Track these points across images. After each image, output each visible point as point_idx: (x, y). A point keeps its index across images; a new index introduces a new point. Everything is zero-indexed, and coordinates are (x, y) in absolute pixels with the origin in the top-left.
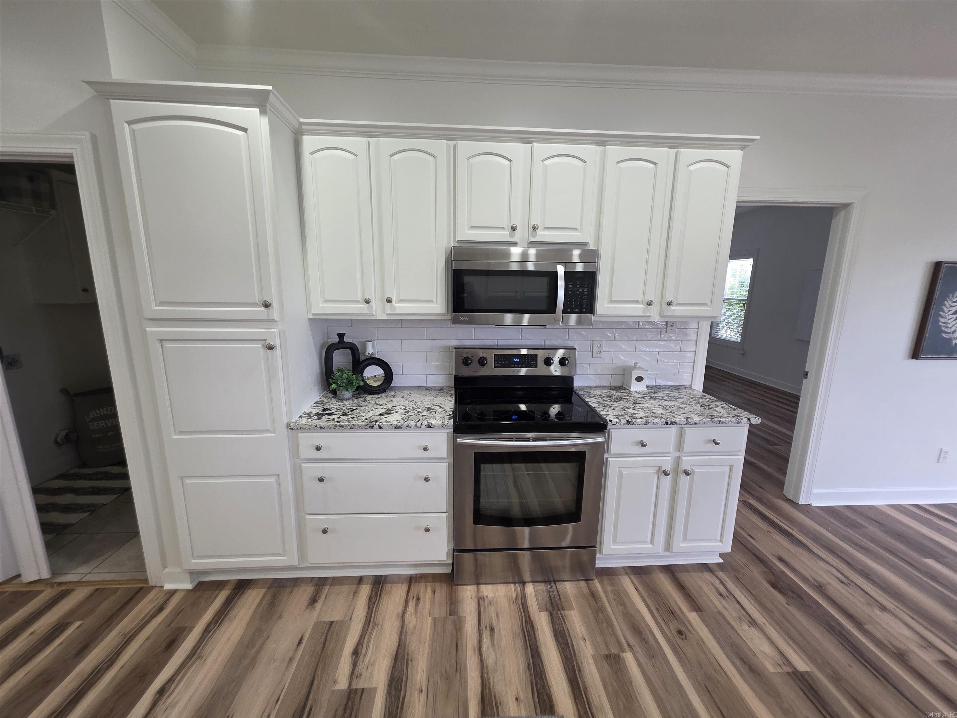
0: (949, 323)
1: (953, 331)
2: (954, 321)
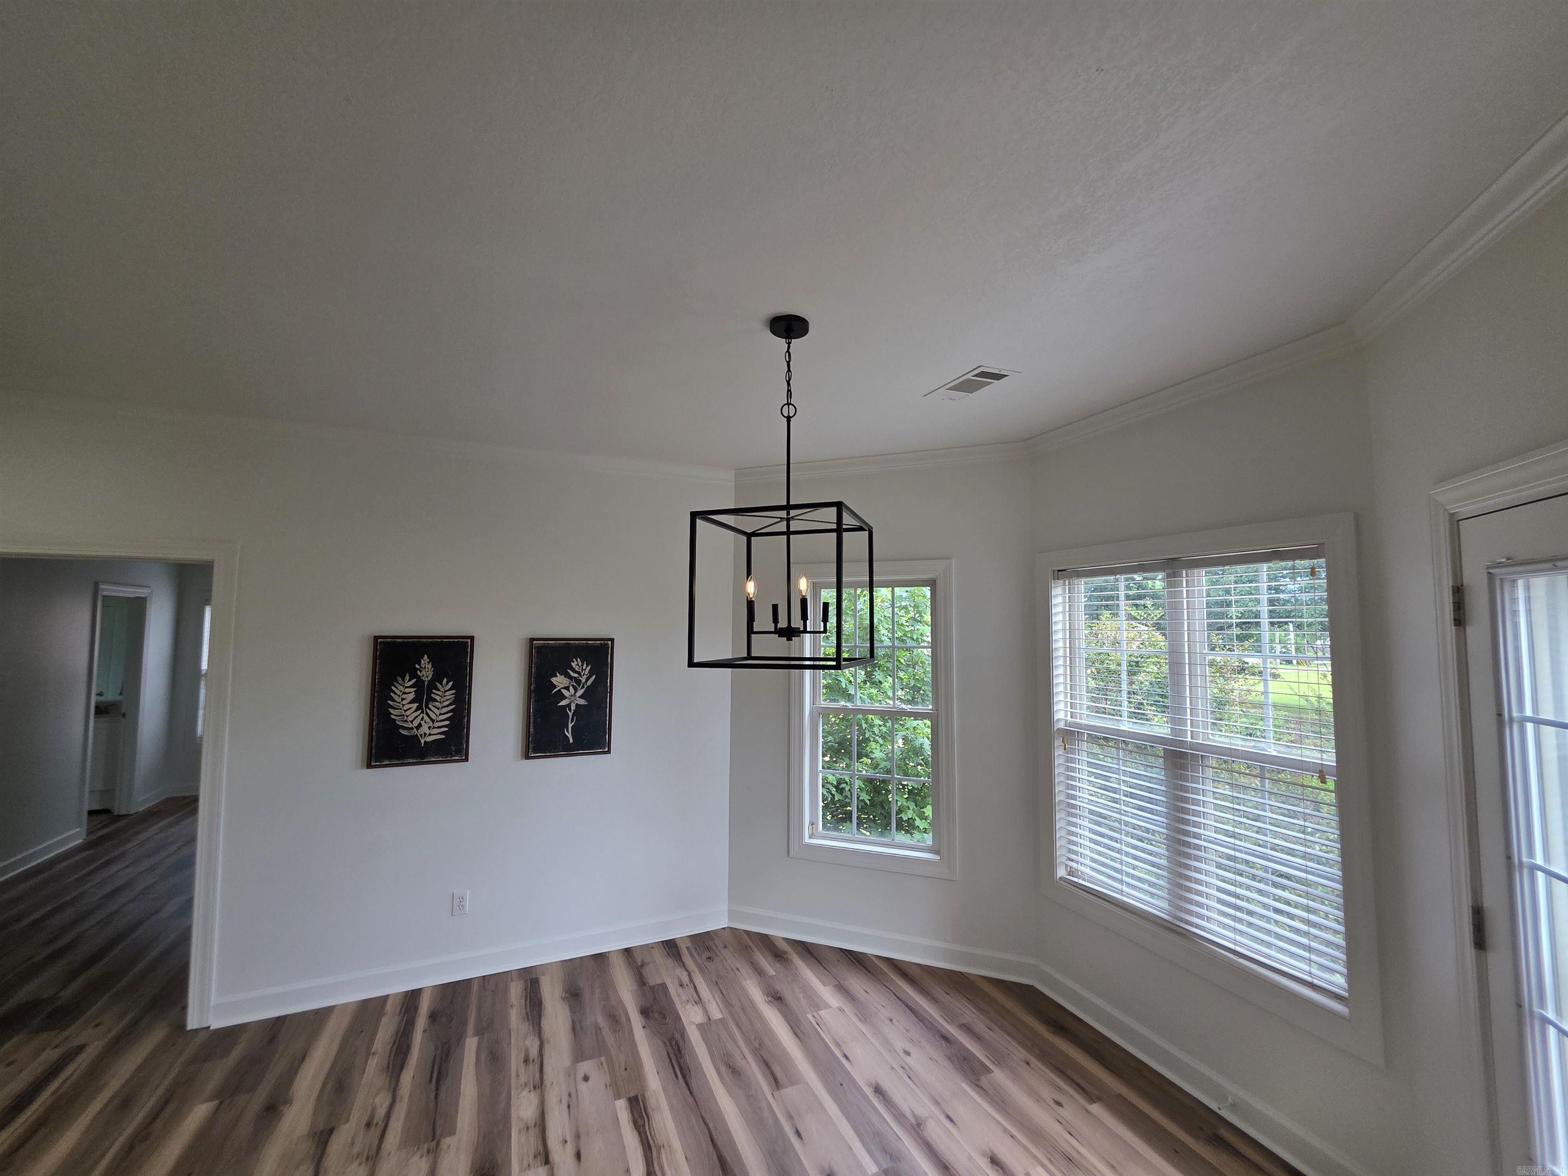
0: (407, 716)
1: (416, 725)
2: (414, 712)
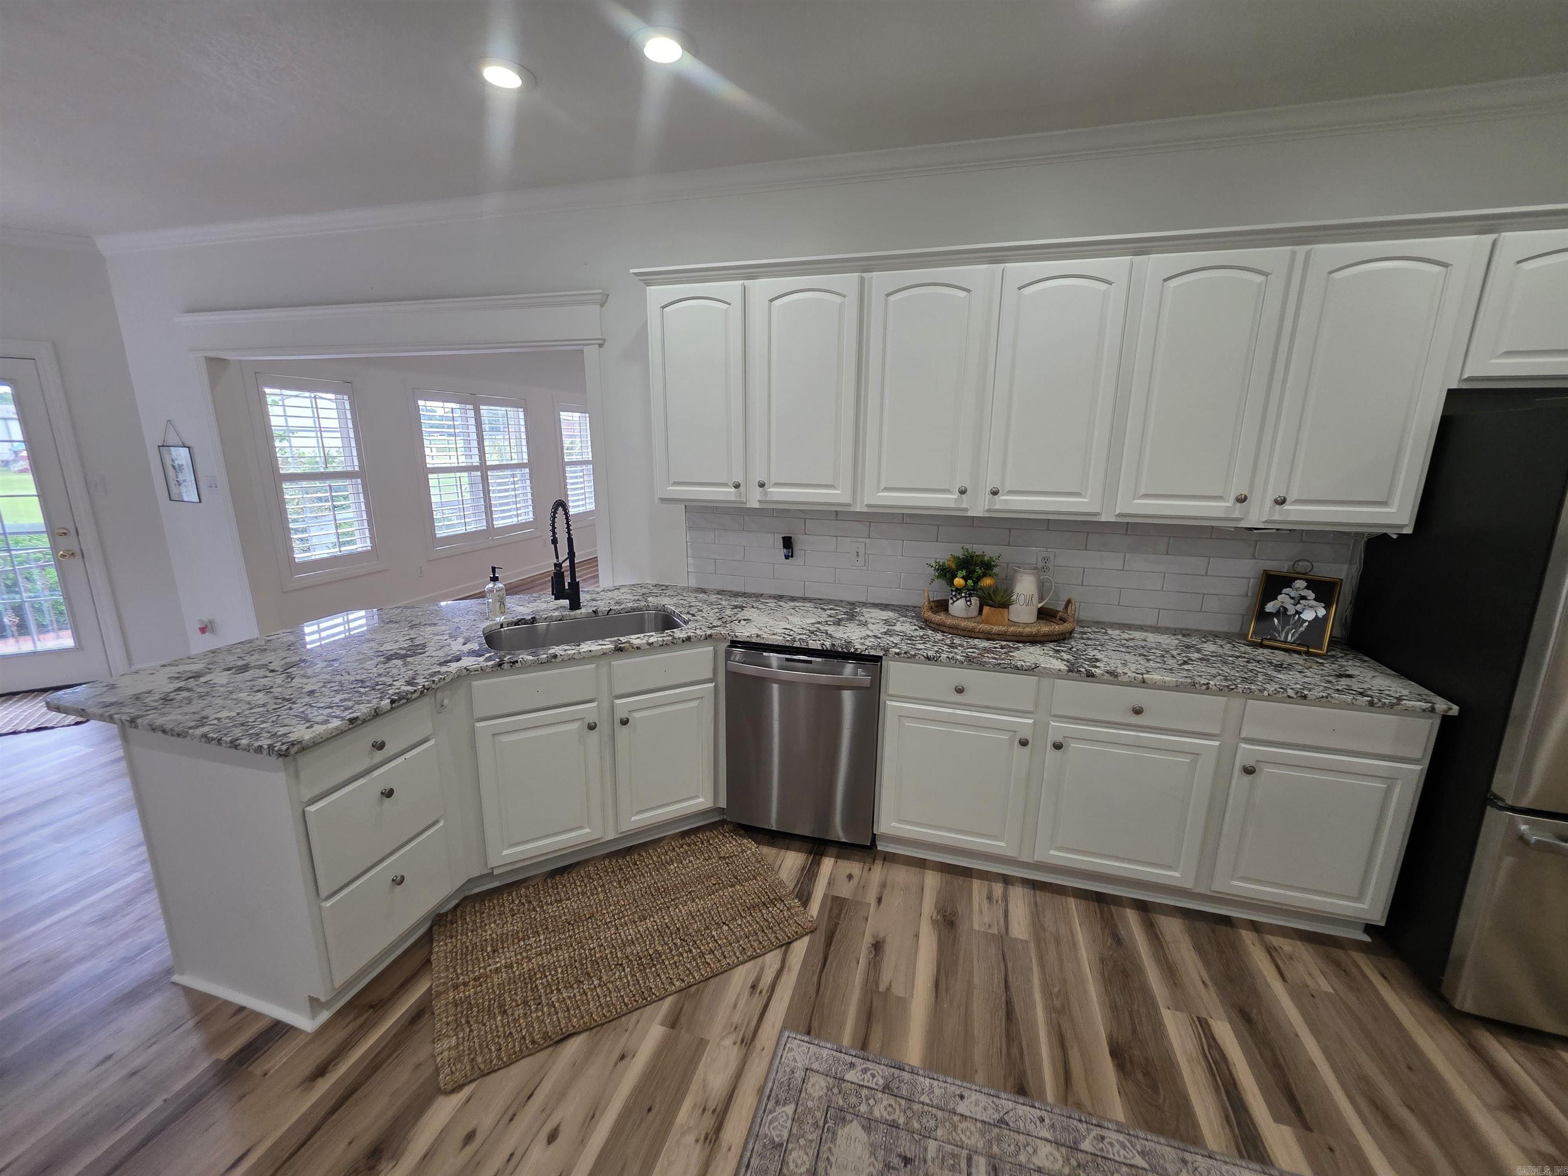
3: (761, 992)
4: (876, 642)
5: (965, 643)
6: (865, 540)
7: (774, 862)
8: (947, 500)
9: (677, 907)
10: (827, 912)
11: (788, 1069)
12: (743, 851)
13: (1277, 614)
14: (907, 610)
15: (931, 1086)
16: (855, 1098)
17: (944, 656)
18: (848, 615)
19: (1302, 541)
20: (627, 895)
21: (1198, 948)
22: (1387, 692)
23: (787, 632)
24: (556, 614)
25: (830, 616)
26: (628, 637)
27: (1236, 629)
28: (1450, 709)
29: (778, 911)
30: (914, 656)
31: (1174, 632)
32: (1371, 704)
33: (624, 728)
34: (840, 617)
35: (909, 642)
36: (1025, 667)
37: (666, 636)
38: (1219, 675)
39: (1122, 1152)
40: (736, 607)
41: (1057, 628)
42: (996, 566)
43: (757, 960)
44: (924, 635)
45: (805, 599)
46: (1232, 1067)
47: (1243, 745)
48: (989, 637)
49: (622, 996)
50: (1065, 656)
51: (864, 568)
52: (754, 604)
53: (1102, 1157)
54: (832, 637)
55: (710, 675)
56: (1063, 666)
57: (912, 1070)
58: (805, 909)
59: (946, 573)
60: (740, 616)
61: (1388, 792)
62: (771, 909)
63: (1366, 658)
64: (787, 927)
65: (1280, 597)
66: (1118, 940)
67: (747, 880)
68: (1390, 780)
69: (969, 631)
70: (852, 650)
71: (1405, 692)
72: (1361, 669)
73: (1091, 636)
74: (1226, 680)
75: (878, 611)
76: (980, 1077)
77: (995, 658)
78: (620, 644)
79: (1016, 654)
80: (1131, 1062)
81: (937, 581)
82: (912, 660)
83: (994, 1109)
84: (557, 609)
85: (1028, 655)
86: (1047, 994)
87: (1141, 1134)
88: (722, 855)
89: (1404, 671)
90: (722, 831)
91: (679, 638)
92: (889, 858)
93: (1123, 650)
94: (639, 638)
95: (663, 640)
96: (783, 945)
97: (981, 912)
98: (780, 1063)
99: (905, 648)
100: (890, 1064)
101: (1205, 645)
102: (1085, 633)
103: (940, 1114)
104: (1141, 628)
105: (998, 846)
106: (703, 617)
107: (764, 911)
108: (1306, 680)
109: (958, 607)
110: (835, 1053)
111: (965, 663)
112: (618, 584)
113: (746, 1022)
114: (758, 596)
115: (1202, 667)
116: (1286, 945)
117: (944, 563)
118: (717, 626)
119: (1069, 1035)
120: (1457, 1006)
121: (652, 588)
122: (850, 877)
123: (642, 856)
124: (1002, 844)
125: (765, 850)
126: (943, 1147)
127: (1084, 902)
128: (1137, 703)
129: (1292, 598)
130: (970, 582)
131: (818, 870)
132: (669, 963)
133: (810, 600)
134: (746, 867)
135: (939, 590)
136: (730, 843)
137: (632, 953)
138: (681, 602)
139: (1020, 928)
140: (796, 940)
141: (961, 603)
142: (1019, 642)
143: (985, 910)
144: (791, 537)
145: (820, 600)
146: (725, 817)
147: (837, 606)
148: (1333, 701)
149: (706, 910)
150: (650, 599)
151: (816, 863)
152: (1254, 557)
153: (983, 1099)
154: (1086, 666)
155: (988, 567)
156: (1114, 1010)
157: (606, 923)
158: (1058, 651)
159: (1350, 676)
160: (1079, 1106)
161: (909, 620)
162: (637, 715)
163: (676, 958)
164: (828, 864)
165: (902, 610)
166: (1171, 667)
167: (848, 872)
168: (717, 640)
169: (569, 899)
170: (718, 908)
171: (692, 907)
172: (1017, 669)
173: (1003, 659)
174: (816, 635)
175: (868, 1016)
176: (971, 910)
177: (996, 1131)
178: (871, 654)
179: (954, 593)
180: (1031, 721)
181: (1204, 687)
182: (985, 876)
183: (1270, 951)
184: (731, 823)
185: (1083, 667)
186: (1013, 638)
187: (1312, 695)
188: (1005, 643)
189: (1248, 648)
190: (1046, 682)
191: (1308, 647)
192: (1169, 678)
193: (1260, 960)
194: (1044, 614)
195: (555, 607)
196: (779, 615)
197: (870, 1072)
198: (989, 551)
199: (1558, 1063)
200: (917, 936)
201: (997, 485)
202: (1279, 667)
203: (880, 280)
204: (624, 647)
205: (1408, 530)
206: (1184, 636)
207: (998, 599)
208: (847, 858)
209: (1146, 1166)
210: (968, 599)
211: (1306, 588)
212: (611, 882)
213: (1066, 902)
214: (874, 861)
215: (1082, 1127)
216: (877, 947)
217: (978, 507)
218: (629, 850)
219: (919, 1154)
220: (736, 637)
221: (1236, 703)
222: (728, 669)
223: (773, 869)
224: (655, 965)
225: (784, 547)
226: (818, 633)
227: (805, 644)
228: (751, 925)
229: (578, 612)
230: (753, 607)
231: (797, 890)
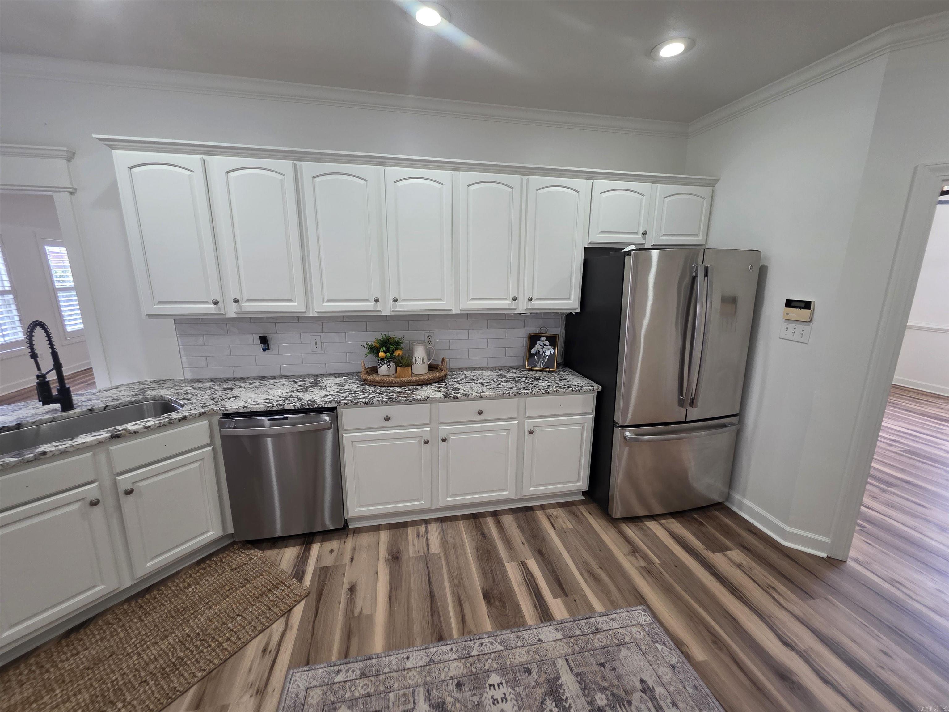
3: (270, 652)
4: (331, 398)
5: (388, 391)
6: (320, 334)
7: (276, 559)
8: (368, 306)
9: (196, 618)
10: (317, 579)
11: (293, 695)
12: (250, 559)
13: (536, 354)
14: (353, 375)
15: (390, 661)
16: (342, 691)
17: (375, 400)
18: (313, 384)
19: (542, 318)
20: (148, 625)
21: (520, 527)
22: (578, 385)
23: (267, 401)
24: (47, 417)
25: (300, 386)
26: (125, 425)
27: (521, 364)
28: (599, 388)
29: (281, 591)
30: (357, 403)
31: (495, 368)
32: (572, 391)
33: (131, 498)
34: (307, 386)
35: (354, 395)
36: (422, 399)
37: (164, 419)
38: (514, 387)
39: (491, 646)
40: (226, 389)
41: (438, 374)
42: (402, 343)
43: (265, 631)
44: (363, 389)
45: (281, 377)
46: (536, 580)
47: (527, 420)
48: (402, 385)
49: (147, 706)
50: (443, 389)
51: (323, 352)
52: (242, 385)
53: (482, 654)
54: (301, 400)
55: (208, 441)
56: (441, 395)
57: (378, 656)
58: (301, 583)
59: (373, 350)
60: (229, 395)
61: (583, 429)
62: (275, 592)
63: (571, 370)
64: (288, 600)
65: (536, 345)
66: (484, 535)
67: (255, 578)
68: (582, 424)
69: (390, 383)
70: (316, 406)
71: (584, 383)
72: (569, 376)
73: (456, 377)
74: (517, 390)
75: (334, 378)
76: (418, 642)
77: (405, 397)
78: (116, 432)
79: (417, 392)
80: (493, 598)
81: (369, 356)
82: (356, 406)
83: (426, 656)
84: (48, 413)
85: (424, 392)
86: (451, 578)
87: (499, 633)
88: (234, 567)
89: (584, 375)
90: (233, 550)
91: (176, 419)
92: (357, 531)
93: (472, 382)
94: (136, 424)
95: (160, 423)
96: (286, 613)
97: (414, 545)
98: (287, 694)
99: (351, 399)
100: (363, 659)
101: (508, 374)
102: (453, 375)
103: (396, 675)
104: (480, 369)
105: (420, 504)
106: (197, 400)
107: (270, 595)
108: (549, 384)
109: (383, 369)
110: (326, 669)
111: (389, 402)
112: (115, 384)
113: (259, 678)
114: (245, 379)
115: (507, 385)
116: (553, 512)
117: (372, 344)
118: (210, 405)
119: (463, 596)
120: (614, 517)
121: (150, 384)
122: (332, 551)
123: (161, 590)
124: (422, 502)
125: (268, 553)
126: (399, 693)
127: (467, 521)
128: (479, 409)
129: (541, 346)
130: (388, 354)
131: (309, 554)
132: (191, 663)
133: (286, 377)
134: (254, 569)
135: (371, 361)
136: (240, 556)
137: (155, 668)
138: (178, 391)
139: (435, 547)
140: (296, 605)
141: (384, 367)
142: (419, 385)
143: (416, 543)
144: (266, 336)
145: (293, 376)
146: (234, 539)
147: (305, 378)
148: (559, 392)
149: (222, 611)
150: (148, 393)
151: (308, 550)
152: (524, 328)
153: (419, 653)
154: (453, 393)
155: (398, 344)
156: (484, 573)
157: (128, 654)
158: (439, 387)
159: (565, 379)
160: (470, 633)
161: (354, 381)
162: (141, 484)
163: (197, 656)
164: (316, 548)
165: (350, 375)
166: (493, 387)
167: (330, 549)
168: (211, 415)
169: (87, 649)
170: (232, 606)
171: (209, 613)
172: (418, 401)
173: (409, 397)
174: (290, 400)
175: (348, 635)
176: (408, 546)
177: (428, 667)
178: (329, 406)
179: (380, 362)
180: (429, 429)
181: (508, 395)
182: (415, 523)
183: (549, 517)
184: (240, 542)
185: (452, 394)
186: (415, 384)
187: (550, 390)
188: (411, 387)
189: (526, 372)
190: (434, 405)
191: (549, 368)
192: (492, 393)
193: (545, 523)
194: (432, 368)
195: (45, 411)
196: (262, 390)
197: (352, 670)
198: (397, 335)
199: (645, 528)
200: (377, 573)
201: (396, 296)
202: (538, 380)
203: (306, 166)
204: (121, 434)
205: (578, 311)
206: (499, 370)
207: (404, 362)
208: (329, 540)
209: (503, 648)
210: (388, 364)
211: (546, 340)
212: (131, 620)
213: (458, 524)
214: (347, 536)
215: (471, 643)
216: (352, 589)
217: (387, 309)
218: (148, 590)
219: (385, 705)
220: (227, 410)
221: (522, 400)
222: (222, 434)
223: (275, 564)
224: (178, 669)
225: (261, 344)
226: (291, 399)
227: (281, 407)
228: (260, 608)
229: (72, 412)
230: (240, 387)
231: (294, 572)
